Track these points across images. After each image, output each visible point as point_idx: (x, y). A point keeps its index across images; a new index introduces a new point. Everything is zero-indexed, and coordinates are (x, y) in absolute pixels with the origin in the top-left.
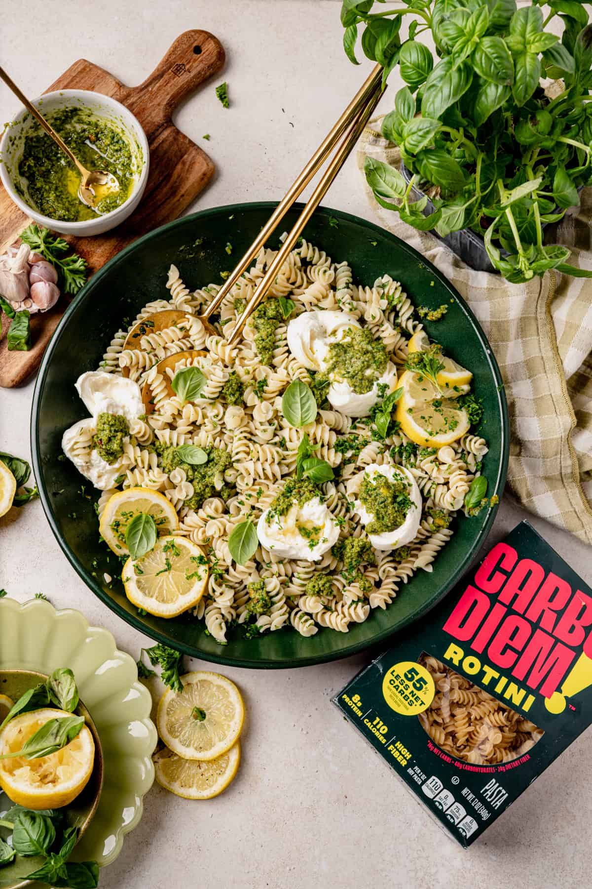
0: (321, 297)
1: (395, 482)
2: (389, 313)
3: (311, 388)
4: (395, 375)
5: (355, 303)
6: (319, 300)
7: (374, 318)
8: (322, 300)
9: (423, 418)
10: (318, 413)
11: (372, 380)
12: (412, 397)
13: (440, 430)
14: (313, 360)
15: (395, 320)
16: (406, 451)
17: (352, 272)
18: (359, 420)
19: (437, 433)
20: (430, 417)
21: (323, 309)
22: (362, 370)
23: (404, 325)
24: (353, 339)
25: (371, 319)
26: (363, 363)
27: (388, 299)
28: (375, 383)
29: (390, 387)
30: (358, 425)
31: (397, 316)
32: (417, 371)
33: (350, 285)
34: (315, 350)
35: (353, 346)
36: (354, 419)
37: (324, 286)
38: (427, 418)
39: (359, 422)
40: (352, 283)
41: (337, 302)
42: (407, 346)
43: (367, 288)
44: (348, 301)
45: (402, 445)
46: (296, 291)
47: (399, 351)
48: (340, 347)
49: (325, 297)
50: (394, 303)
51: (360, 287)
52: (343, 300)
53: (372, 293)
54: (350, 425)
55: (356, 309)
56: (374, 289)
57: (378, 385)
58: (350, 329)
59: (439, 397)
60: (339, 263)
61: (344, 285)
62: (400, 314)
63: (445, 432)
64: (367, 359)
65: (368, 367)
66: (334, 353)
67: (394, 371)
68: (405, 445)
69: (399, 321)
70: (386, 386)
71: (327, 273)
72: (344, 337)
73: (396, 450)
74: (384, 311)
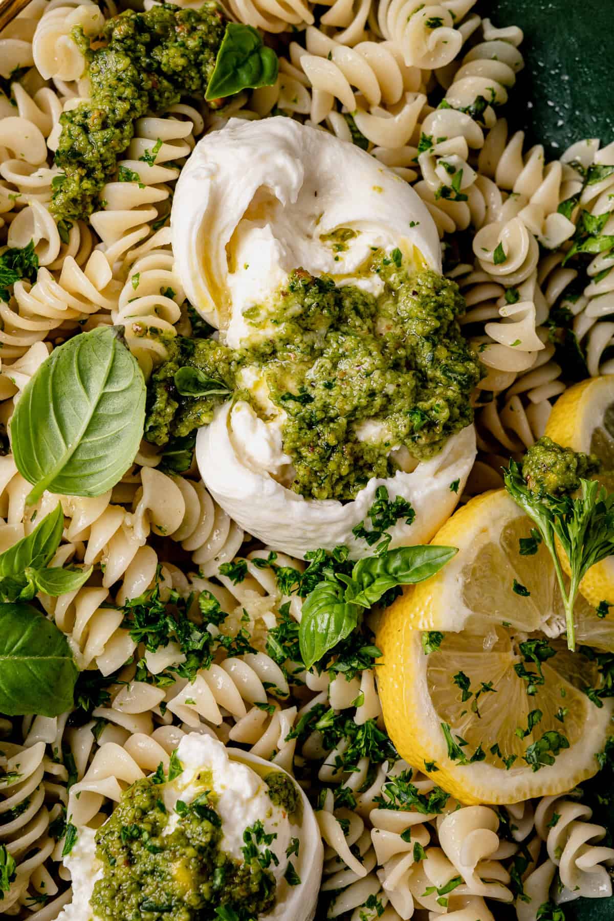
0: (375, 96)
1: (240, 857)
2: (558, 267)
3: (151, 384)
4: (455, 486)
5: (470, 176)
6: (365, 105)
7: (501, 258)
8: (375, 109)
9: (463, 681)
10: (136, 469)
11: (370, 467)
12: (467, 597)
13: (495, 749)
14: (217, 290)
15: (562, 297)
16: (354, 741)
17: (518, 75)
18: (264, 555)
19: (479, 756)
20: (487, 688)
21: (361, 142)
22: (354, 417)
23: (580, 331)
24: (389, 289)
25: (489, 256)
26: (372, 394)
27: (580, 222)
28: (372, 484)
29: (417, 520)
30: (253, 570)
31: (576, 289)
32: (533, 512)
33: (489, 113)
34: (242, 258)
35: (374, 316)
36: (251, 544)
37: (404, 69)
38: (474, 688)
39: (260, 563)
40: (500, 110)
41: (419, 141)
42: (553, 400)
43: (538, 151)
44: (453, 160)
45: (350, 712)
46: (316, 37)
47: (517, 403)
48: (329, 297)
49: (389, 106)
50: (592, 247)
51: (518, 138)
52: (439, 148)
53: (545, 174)
54: (227, 556)
55: (462, 197)
56: (556, 168)
57: (381, 492)
58: (397, 256)
59: (552, 632)
60: (498, 24)
61: (469, 101)
62: (590, 290)
63: (508, 764)
64: (390, 389)
65: (382, 413)
66: (296, 309)
67: (462, 470)
68: (360, 718)
69: (574, 307)
70: (404, 511)
71: (437, 33)
72: (365, 270)
73: (324, 723)
74: (545, 253)
